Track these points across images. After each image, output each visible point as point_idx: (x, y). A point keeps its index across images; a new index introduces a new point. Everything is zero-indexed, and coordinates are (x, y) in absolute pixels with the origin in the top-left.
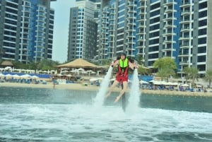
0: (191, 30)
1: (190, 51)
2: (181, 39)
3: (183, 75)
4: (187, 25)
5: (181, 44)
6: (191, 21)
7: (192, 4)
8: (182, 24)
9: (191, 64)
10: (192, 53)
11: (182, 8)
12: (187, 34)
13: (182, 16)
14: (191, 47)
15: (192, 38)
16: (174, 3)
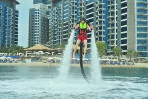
0: (116, 22)
1: (115, 37)
2: (109, 28)
3: (111, 53)
4: (113, 19)
5: (109, 32)
6: (116, 16)
7: (116, 4)
8: (109, 18)
9: (117, 46)
10: (117, 38)
11: (109, 7)
12: (113, 25)
13: (109, 13)
14: (116, 34)
15: (117, 28)
16: (103, 4)
